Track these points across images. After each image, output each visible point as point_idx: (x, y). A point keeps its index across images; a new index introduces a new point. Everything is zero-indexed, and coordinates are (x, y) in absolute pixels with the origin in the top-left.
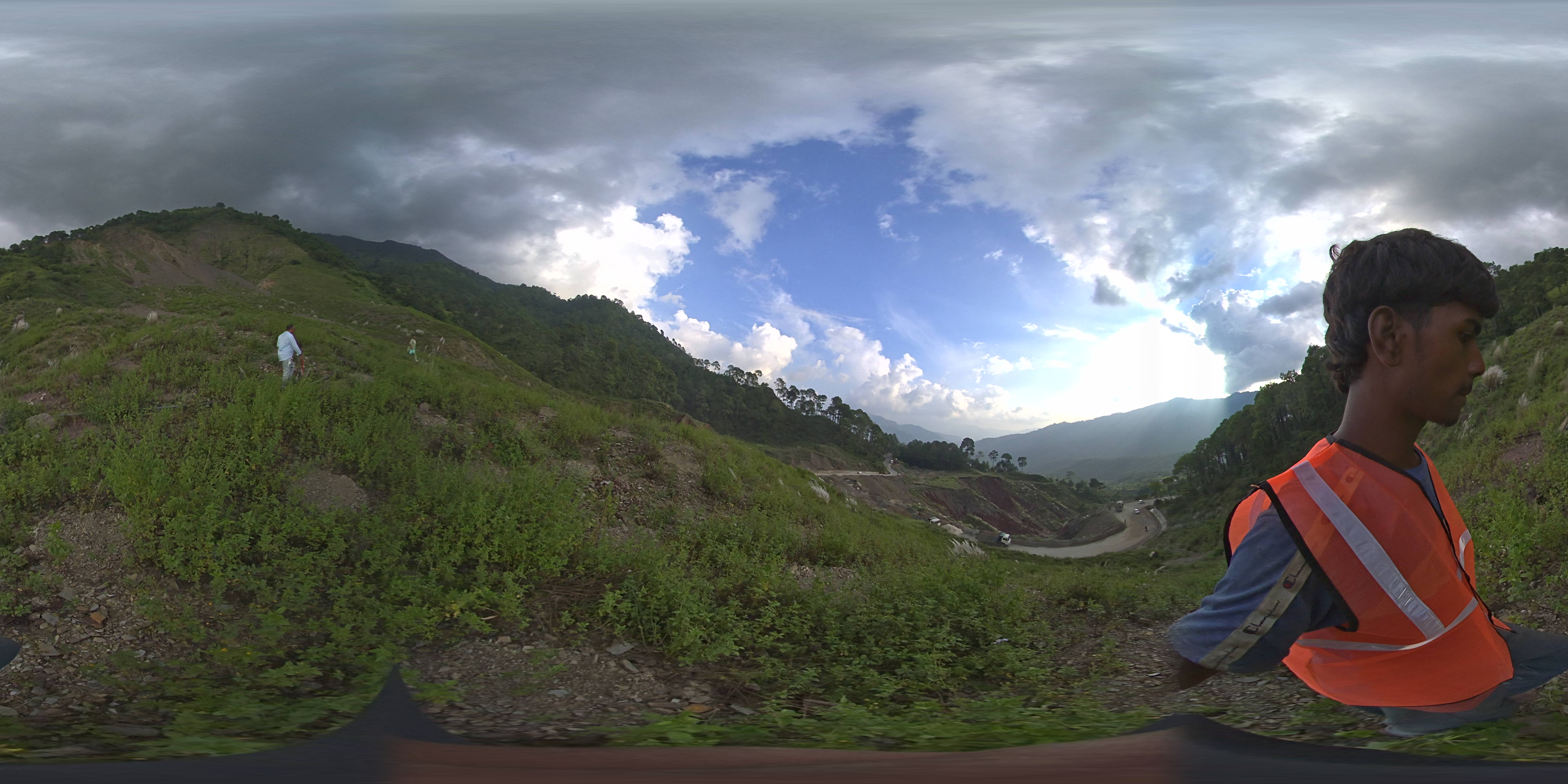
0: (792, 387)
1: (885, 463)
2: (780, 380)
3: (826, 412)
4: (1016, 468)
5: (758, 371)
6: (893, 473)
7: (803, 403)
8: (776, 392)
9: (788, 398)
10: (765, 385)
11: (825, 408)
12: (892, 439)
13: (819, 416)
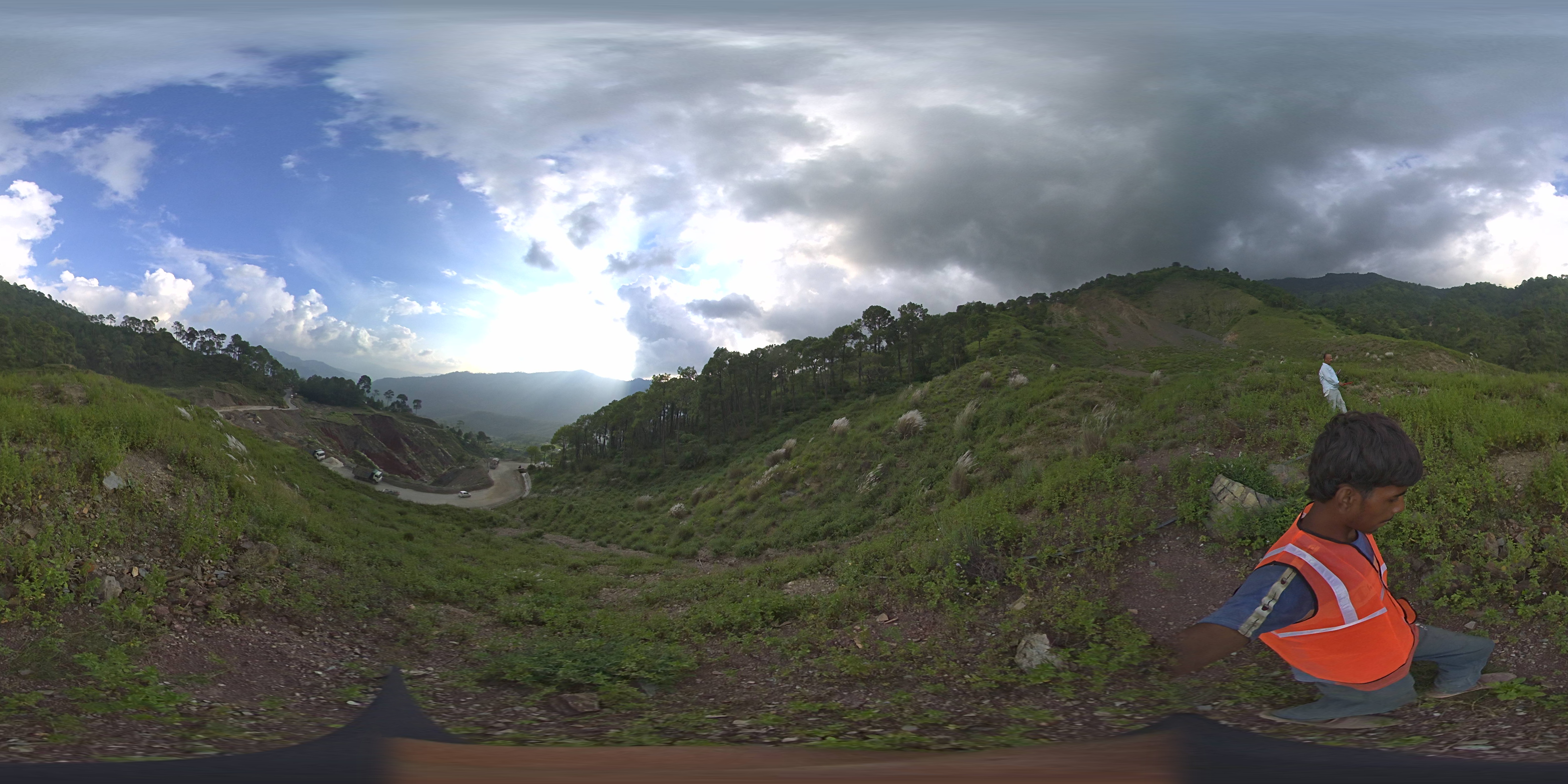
0: (190, 328)
1: (285, 398)
2: (177, 323)
3: (226, 350)
4: (411, 410)
5: (153, 318)
6: (292, 407)
7: (203, 344)
8: (175, 336)
9: (188, 339)
10: (163, 331)
11: (225, 346)
12: (293, 373)
13: (219, 355)
